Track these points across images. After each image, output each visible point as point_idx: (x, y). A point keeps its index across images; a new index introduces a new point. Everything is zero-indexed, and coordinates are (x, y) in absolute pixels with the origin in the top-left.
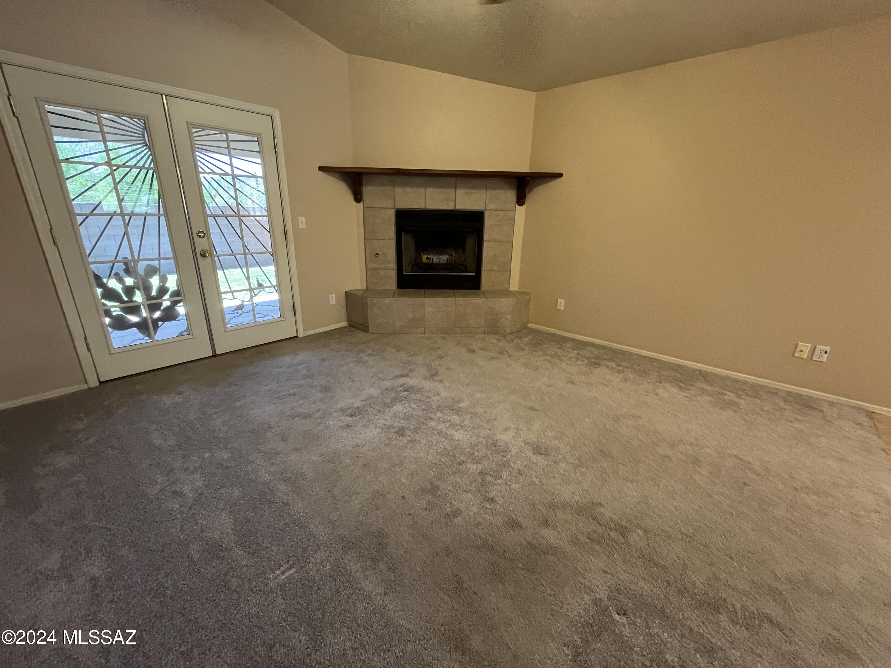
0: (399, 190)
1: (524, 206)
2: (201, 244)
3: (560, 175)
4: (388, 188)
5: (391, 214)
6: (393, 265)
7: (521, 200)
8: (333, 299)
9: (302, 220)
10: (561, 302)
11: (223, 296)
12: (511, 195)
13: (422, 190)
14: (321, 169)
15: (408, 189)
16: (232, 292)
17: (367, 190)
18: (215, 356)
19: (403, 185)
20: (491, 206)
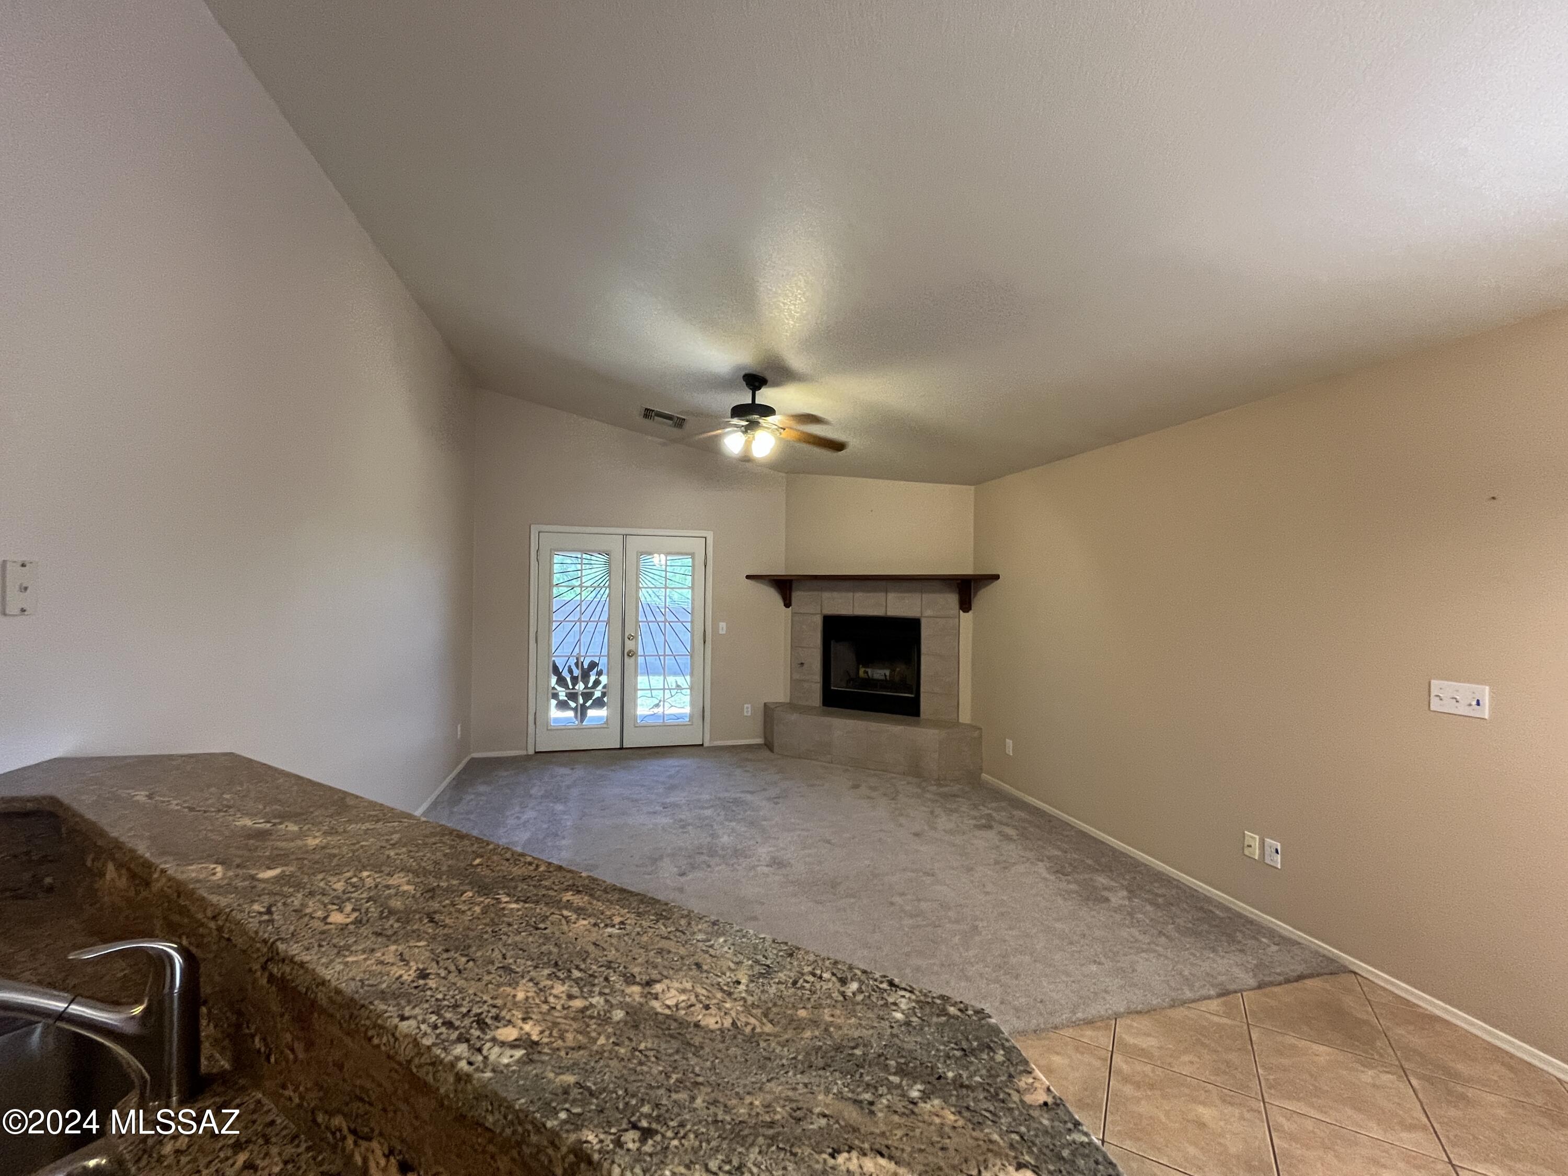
0: (826, 595)
1: (970, 612)
2: (629, 645)
3: (996, 577)
4: (816, 593)
5: (819, 620)
6: (817, 677)
7: (965, 605)
8: (748, 710)
9: (723, 626)
10: (1009, 743)
11: (640, 693)
12: (952, 599)
13: (850, 595)
14: (748, 577)
15: (835, 594)
16: (651, 690)
17: (796, 596)
18: (621, 748)
19: (832, 590)
20: (928, 613)
